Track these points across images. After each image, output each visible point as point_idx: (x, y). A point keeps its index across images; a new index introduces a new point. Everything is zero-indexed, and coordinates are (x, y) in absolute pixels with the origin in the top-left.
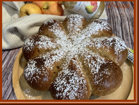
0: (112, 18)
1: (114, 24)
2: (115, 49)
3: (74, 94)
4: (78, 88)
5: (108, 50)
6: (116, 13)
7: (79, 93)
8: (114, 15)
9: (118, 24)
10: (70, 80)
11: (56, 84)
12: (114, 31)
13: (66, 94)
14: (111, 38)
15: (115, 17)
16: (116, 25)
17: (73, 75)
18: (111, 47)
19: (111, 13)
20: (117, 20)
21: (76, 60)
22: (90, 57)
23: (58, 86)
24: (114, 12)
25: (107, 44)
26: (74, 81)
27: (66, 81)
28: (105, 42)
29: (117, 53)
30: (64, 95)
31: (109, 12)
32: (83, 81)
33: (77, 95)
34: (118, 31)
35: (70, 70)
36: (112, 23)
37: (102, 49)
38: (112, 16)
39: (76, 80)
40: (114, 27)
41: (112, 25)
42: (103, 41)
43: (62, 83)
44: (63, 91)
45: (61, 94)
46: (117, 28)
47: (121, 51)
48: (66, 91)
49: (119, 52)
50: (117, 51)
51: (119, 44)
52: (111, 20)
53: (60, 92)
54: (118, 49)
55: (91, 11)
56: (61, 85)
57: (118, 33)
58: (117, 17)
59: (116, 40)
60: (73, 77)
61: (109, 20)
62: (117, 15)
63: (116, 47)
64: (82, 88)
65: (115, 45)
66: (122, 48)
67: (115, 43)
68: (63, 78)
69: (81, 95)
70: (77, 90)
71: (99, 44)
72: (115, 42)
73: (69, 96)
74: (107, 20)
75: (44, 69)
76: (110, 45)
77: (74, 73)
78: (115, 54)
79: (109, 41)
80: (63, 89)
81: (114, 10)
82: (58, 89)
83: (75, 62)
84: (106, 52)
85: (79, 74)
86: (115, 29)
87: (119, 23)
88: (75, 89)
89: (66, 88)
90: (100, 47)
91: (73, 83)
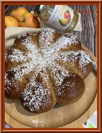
0: (86, 29)
1: (88, 36)
2: (80, 63)
3: (38, 104)
4: (42, 99)
5: (73, 64)
6: (91, 25)
7: (43, 103)
8: (89, 26)
9: (91, 36)
10: (36, 92)
11: (24, 95)
12: (87, 42)
13: (32, 103)
14: (77, 53)
15: (89, 29)
16: (89, 37)
17: (38, 87)
18: (76, 61)
19: (86, 25)
20: (91, 31)
21: (44, 73)
22: (56, 71)
23: (25, 96)
24: (89, 24)
25: (72, 58)
26: (39, 93)
27: (32, 92)
28: (71, 56)
29: (81, 67)
30: (30, 104)
31: (84, 23)
32: (47, 92)
33: (41, 105)
34: (91, 43)
35: (37, 82)
36: (86, 34)
37: (68, 63)
38: (87, 28)
39: (41, 91)
40: (87, 39)
41: (86, 37)
42: (70, 55)
43: (28, 94)
44: (29, 101)
45: (27, 103)
46: (90, 40)
47: (85, 64)
48: (31, 101)
49: (83, 66)
50: (81, 65)
51: (84, 58)
52: (85, 32)
53: (27, 101)
54: (82, 63)
55: (65, 23)
56: (28, 96)
57: (91, 44)
58: (92, 29)
59: (82, 55)
60: (38, 89)
61: (84, 32)
62: (91, 27)
63: (81, 61)
64: (46, 98)
65: (80, 59)
66: (86, 62)
67: (80, 58)
68: (30, 89)
69: (45, 104)
70: (41, 100)
71: (65, 58)
72: (80, 56)
73: (34, 105)
74: (82, 32)
75: (14, 81)
76: (76, 59)
77: (39, 85)
78: (79, 67)
79: (74, 55)
80: (29, 99)
81: (89, 21)
82: (25, 99)
83: (42, 75)
84: (71, 65)
85: (45, 86)
86: (88, 40)
87: (93, 35)
88: (39, 99)
89: (31, 99)
90: (66, 61)
91: (38, 94)
